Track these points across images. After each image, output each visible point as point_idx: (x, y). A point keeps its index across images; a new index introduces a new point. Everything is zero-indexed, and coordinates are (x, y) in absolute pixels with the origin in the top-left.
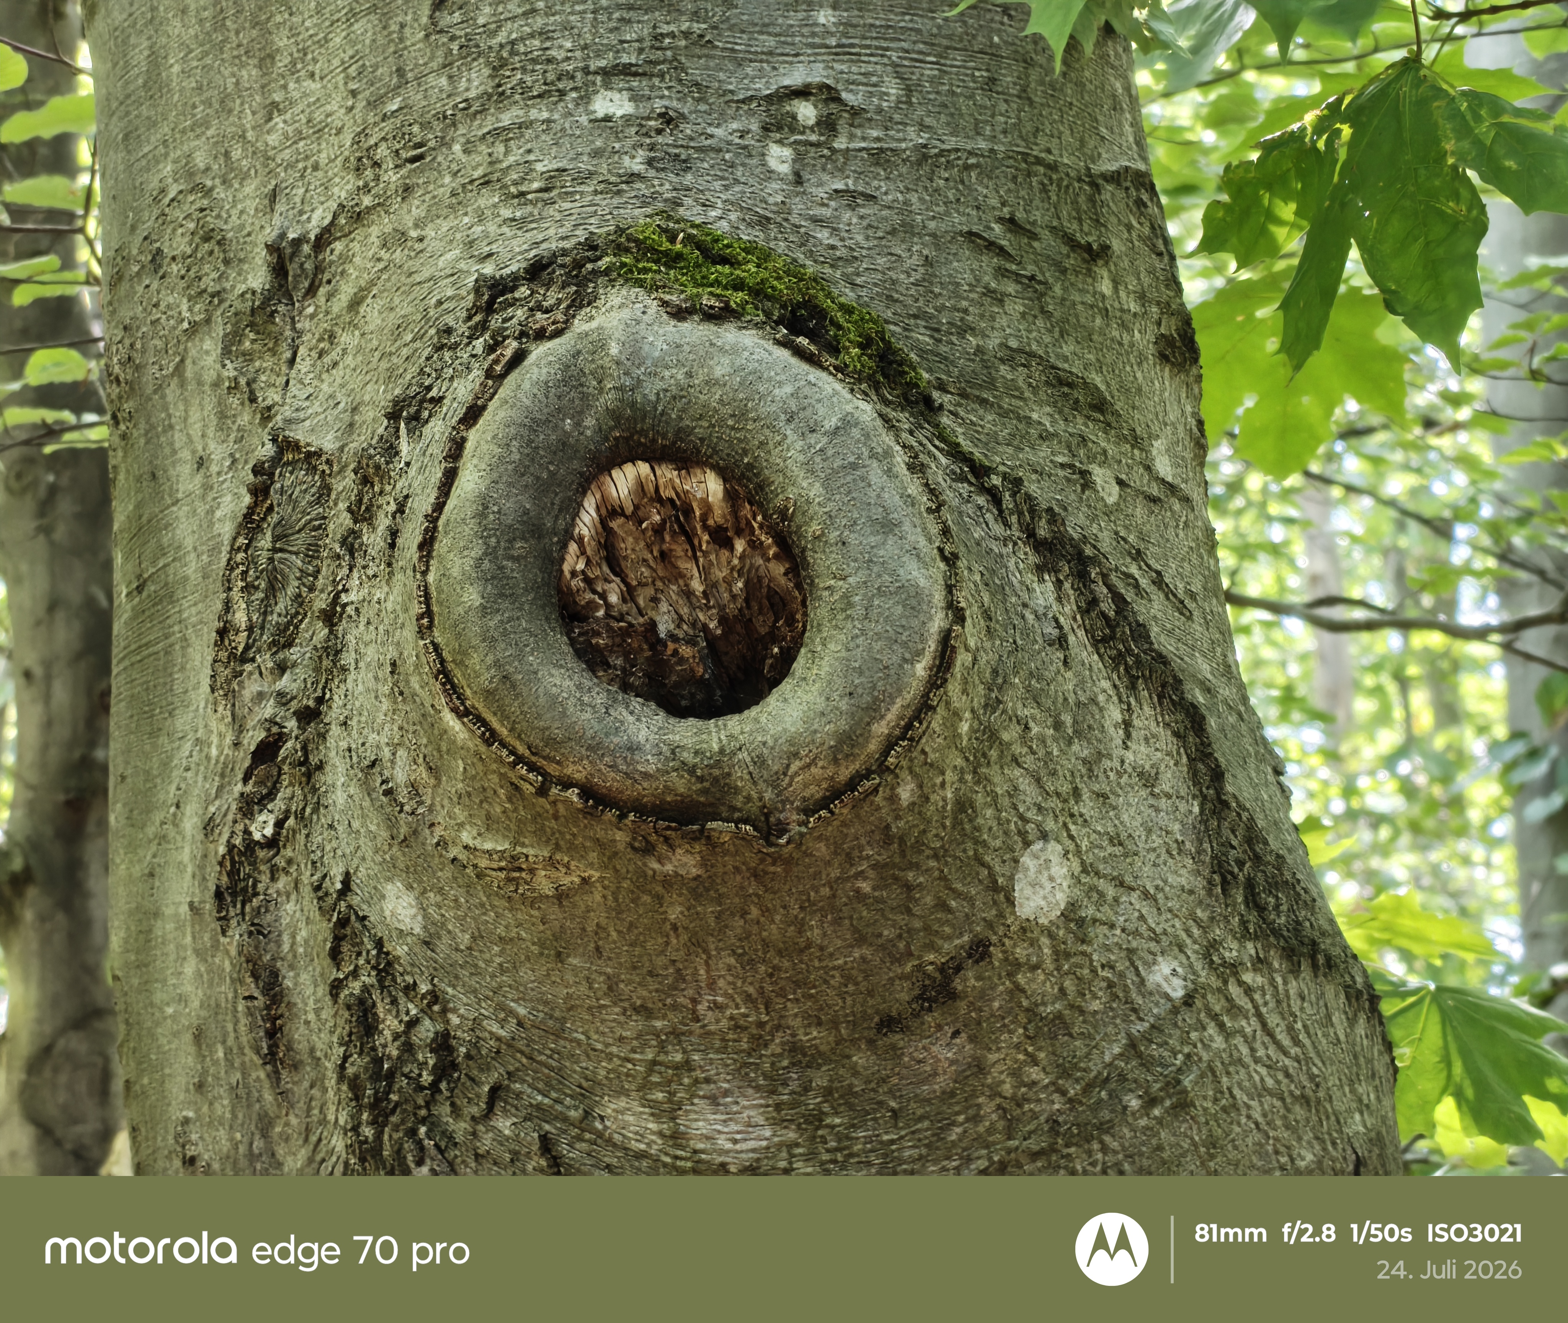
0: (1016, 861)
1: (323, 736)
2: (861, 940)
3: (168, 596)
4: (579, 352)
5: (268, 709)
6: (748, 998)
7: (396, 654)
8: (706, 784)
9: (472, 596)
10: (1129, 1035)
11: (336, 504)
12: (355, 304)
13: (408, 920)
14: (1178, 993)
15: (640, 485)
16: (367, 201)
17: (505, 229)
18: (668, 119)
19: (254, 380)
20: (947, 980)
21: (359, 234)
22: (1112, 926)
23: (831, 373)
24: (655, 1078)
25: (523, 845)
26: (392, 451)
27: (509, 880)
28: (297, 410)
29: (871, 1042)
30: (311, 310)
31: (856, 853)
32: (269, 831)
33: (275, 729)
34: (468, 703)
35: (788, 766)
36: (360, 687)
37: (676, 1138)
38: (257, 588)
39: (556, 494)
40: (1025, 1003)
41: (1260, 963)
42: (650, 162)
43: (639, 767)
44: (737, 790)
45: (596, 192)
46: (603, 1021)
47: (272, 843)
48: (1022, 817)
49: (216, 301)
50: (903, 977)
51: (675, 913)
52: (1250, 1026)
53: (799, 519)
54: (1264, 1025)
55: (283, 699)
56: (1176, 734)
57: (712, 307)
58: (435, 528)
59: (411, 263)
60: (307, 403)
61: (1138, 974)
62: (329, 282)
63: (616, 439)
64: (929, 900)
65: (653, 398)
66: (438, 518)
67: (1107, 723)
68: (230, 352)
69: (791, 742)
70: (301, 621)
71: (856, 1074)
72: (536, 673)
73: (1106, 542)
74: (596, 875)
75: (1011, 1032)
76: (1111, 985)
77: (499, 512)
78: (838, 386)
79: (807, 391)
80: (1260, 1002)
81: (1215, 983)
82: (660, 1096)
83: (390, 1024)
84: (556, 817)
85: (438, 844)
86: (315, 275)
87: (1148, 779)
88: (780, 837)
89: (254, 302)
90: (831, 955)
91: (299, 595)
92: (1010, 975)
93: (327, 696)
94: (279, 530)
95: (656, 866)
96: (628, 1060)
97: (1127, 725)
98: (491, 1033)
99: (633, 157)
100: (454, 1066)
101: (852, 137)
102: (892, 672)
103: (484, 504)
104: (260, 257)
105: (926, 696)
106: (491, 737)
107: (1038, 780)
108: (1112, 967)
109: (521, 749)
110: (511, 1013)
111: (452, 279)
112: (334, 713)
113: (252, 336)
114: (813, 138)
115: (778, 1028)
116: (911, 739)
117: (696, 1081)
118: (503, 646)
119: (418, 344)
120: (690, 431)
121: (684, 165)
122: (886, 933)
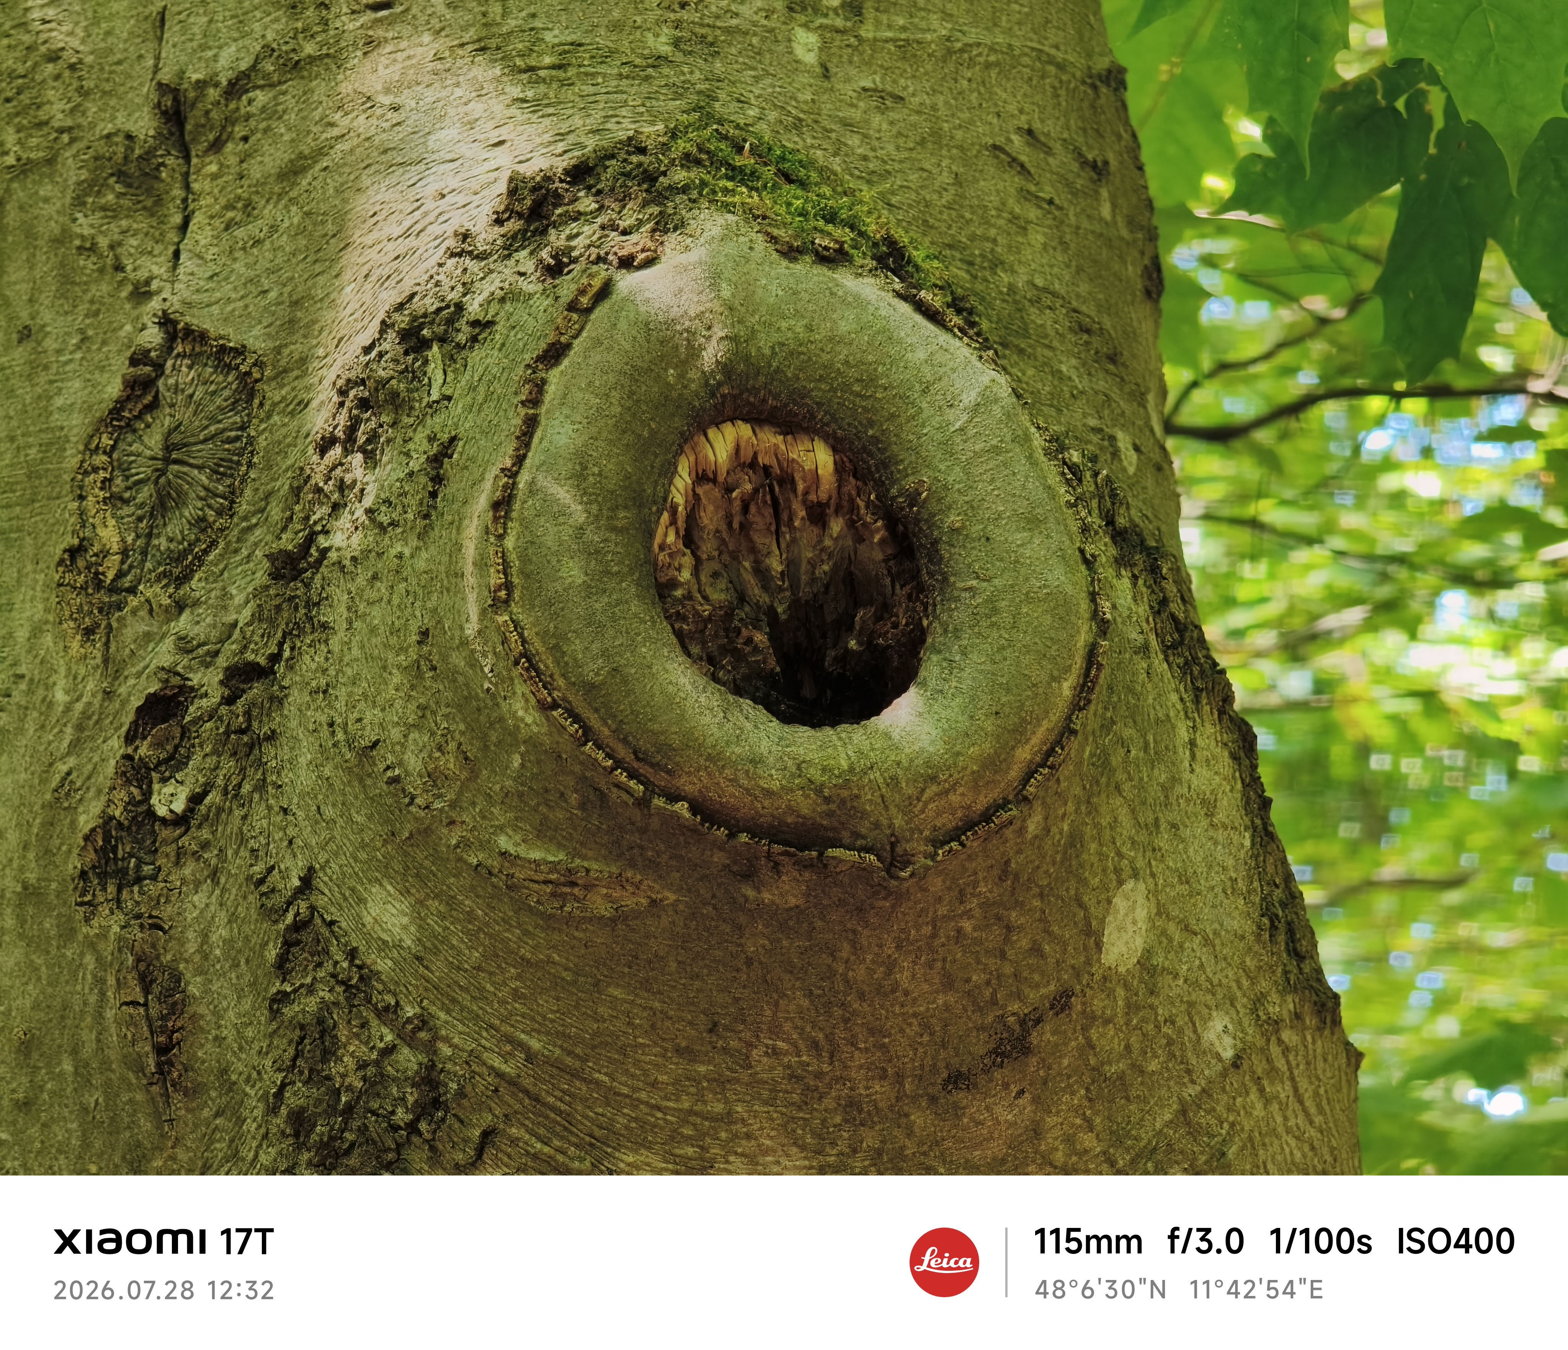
0: (1109, 902)
1: (278, 701)
2: (948, 984)
4: (681, 290)
5: (163, 655)
6: (815, 1045)
7: (428, 622)
8: (833, 807)
9: (573, 572)
10: (1181, 1100)
11: (269, 416)
12: (291, 172)
13: (396, 930)
14: (1228, 1054)
15: (737, 448)
16: (309, 49)
17: (513, 111)
19: (120, 244)
20: (1026, 1032)
21: (293, 87)
22: (1176, 976)
23: (955, 335)
24: (687, 1131)
25: (584, 858)
27: (553, 895)
28: (198, 291)
29: (933, 1099)
30: (213, 168)
31: (969, 890)
32: (179, 806)
33: (176, 681)
34: (556, 694)
35: (923, 790)
36: (356, 652)
38: (126, 502)
39: (656, 456)
40: (1093, 1061)
41: (1296, 1018)
42: (676, 43)
43: (761, 783)
44: (864, 815)
45: (620, 76)
46: (637, 1063)
47: (181, 821)
48: (1119, 854)
49: (65, 138)
50: (982, 1028)
51: (754, 946)
52: (1284, 1090)
53: (933, 506)
54: (1296, 1089)
55: (185, 646)
56: (1234, 757)
57: (826, 248)
58: (514, 483)
59: (384, 136)
60: (211, 285)
61: (1195, 1031)
62: (245, 139)
63: (723, 396)
64: (1025, 943)
65: (767, 351)
66: (517, 473)
67: (1178, 743)
68: (84, 204)
69: (927, 764)
70: (206, 552)
71: (910, 1134)
72: (650, 667)
74: (672, 897)
75: (1073, 1093)
76: (1170, 1043)
77: (600, 474)
78: (966, 351)
79: (939, 357)
80: (1294, 1063)
81: (1260, 1042)
82: (690, 1151)
84: (643, 831)
85: (457, 846)
86: (224, 128)
87: (1210, 808)
88: (902, 870)
89: (130, 149)
90: (915, 1000)
91: (203, 519)
92: (1085, 1029)
93: (287, 654)
94: (176, 438)
95: (751, 893)
96: (659, 1108)
97: (1192, 743)
98: (492, 1068)
99: (657, 35)
100: (436, 1103)
101: (878, 23)
102: (1041, 690)
105: (1069, 718)
106: (583, 736)
107: (1133, 811)
108: (1173, 1023)
109: (622, 752)
110: (521, 1045)
111: (451, 166)
112: (296, 676)
113: (119, 188)
114: (839, 22)
115: (837, 1080)
116: (1051, 767)
117: (736, 1136)
118: (612, 632)
119: (412, 242)
120: (804, 394)
121: (712, 49)
122: (975, 978)
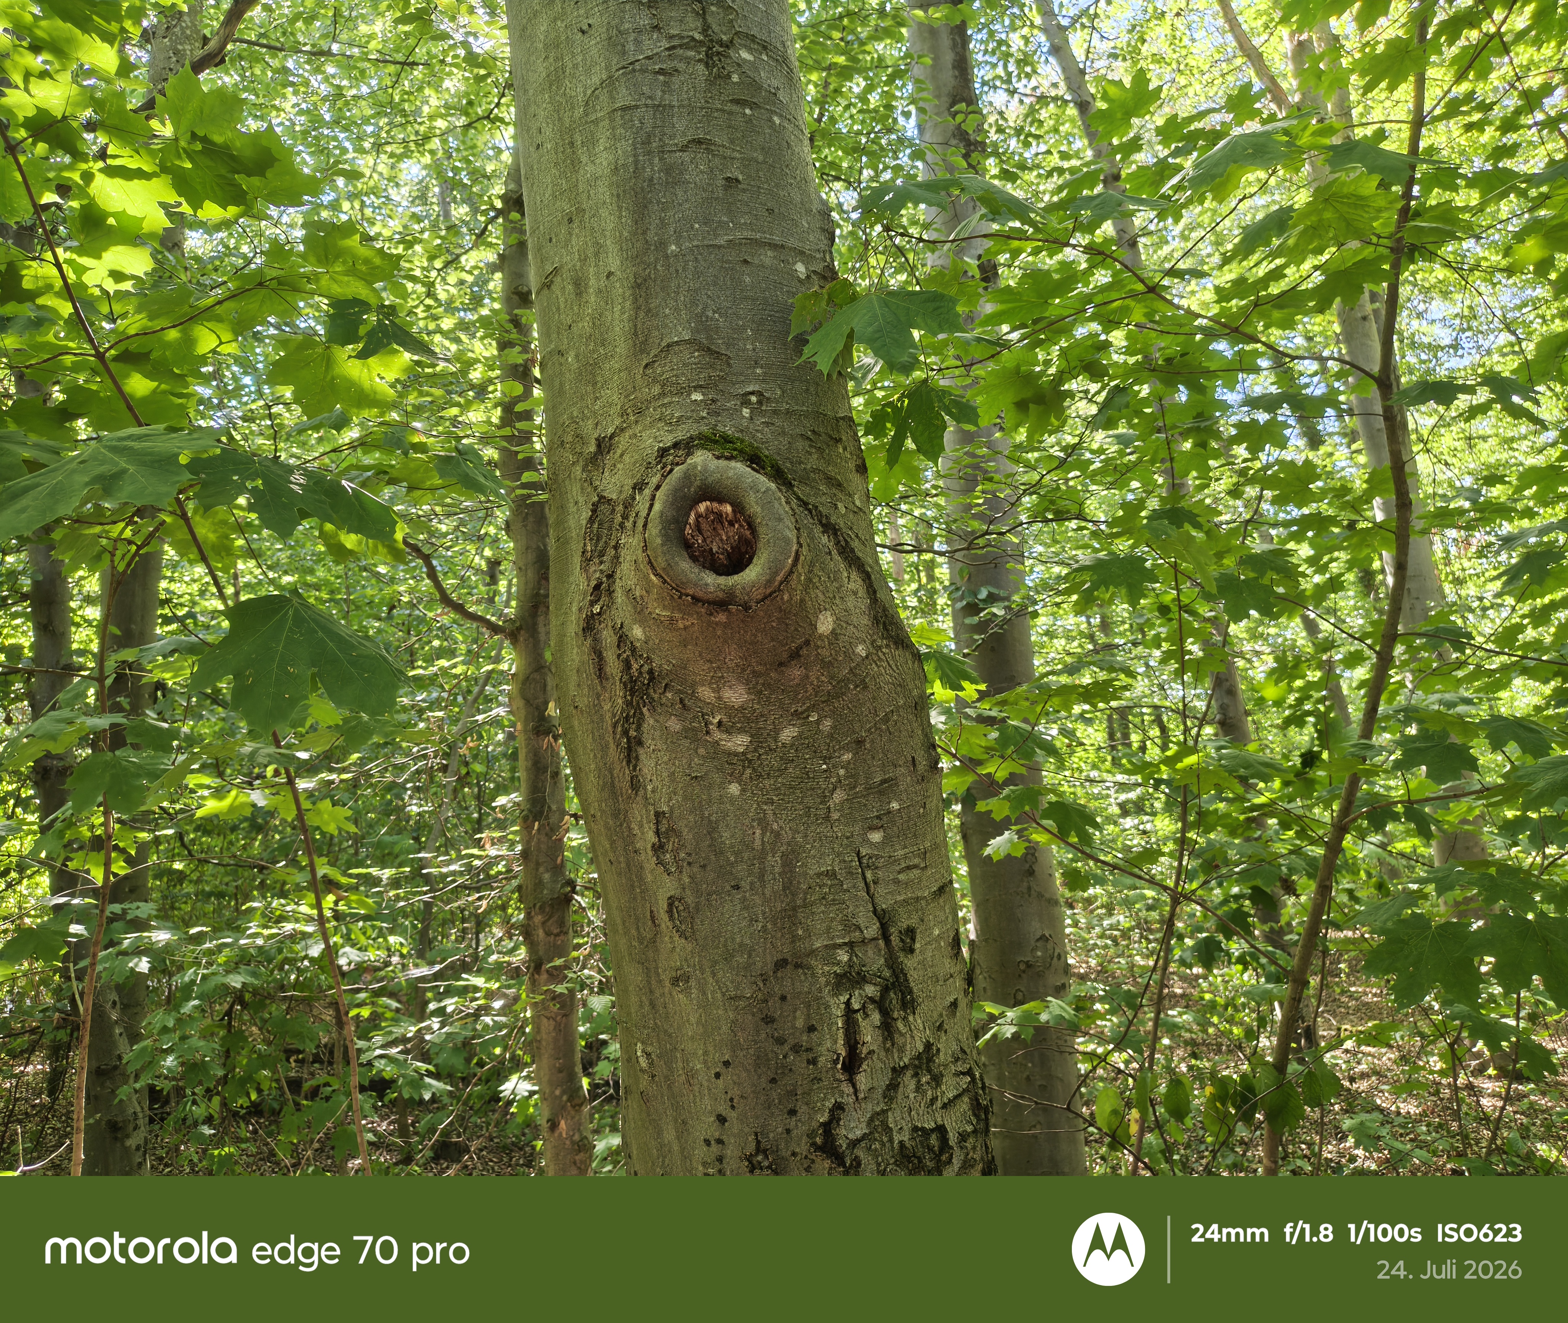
0: (817, 617)
1: (614, 582)
2: (773, 640)
3: (567, 542)
4: (689, 469)
5: (598, 575)
6: (740, 657)
7: (636, 558)
8: (728, 595)
9: (659, 541)
10: (850, 667)
11: (617, 514)
12: (622, 455)
13: (640, 636)
14: (864, 655)
15: (707, 508)
16: (625, 425)
17: (666, 433)
18: (714, 401)
19: (592, 478)
20: (798, 652)
21: (622, 435)
22: (845, 636)
23: (763, 475)
24: (713, 681)
25: (674, 613)
26: (634, 499)
27: (670, 623)
28: (605, 487)
29: (776, 670)
30: (608, 458)
31: (771, 615)
32: (598, 610)
33: (600, 580)
34: (658, 572)
35: (752, 589)
36: (625, 568)
37: (719, 698)
38: (593, 539)
39: (683, 511)
40: (820, 658)
41: (887, 646)
42: (708, 413)
43: (708, 590)
44: (737, 596)
45: (693, 422)
46: (698, 665)
47: (599, 614)
48: (819, 604)
49: (580, 455)
50: (785, 651)
51: (719, 633)
52: (885, 664)
53: (754, 518)
54: (888, 663)
55: (602, 571)
56: (863, 580)
57: (728, 456)
58: (647, 520)
59: (638, 443)
60: (608, 485)
61: (853, 649)
62: (613, 449)
63: (700, 494)
64: (793, 628)
65: (711, 482)
66: (648, 518)
67: (843, 577)
68: (585, 470)
69: (753, 582)
70: (607, 549)
71: (771, 679)
72: (678, 563)
73: (842, 525)
74: (696, 622)
75: (816, 666)
76: (845, 653)
77: (666, 516)
78: (765, 479)
79: (756, 480)
80: (887, 657)
81: (875, 652)
82: (715, 686)
83: (635, 666)
84: (684, 605)
85: (649, 614)
86: (610, 447)
87: (855, 593)
88: (749, 610)
89: (592, 455)
90: (764, 644)
91: (606, 541)
92: (816, 650)
93: (615, 570)
94: (600, 522)
95: (713, 619)
96: (705, 676)
97: (849, 577)
98: (665, 668)
99: (703, 412)
100: (654, 678)
101: (767, 406)
102: (782, 562)
103: (662, 513)
104: (593, 442)
105: (792, 569)
106: (665, 582)
107: (824, 593)
108: (845, 647)
109: (673, 585)
110: (671, 662)
111: (650, 448)
112: (618, 575)
113: (591, 465)
114: (756, 406)
115: (749, 666)
116: (787, 581)
117: (725, 682)
118: (668, 555)
119: (641, 467)
120: (722, 492)
121: (718, 414)
122: (780, 638)
